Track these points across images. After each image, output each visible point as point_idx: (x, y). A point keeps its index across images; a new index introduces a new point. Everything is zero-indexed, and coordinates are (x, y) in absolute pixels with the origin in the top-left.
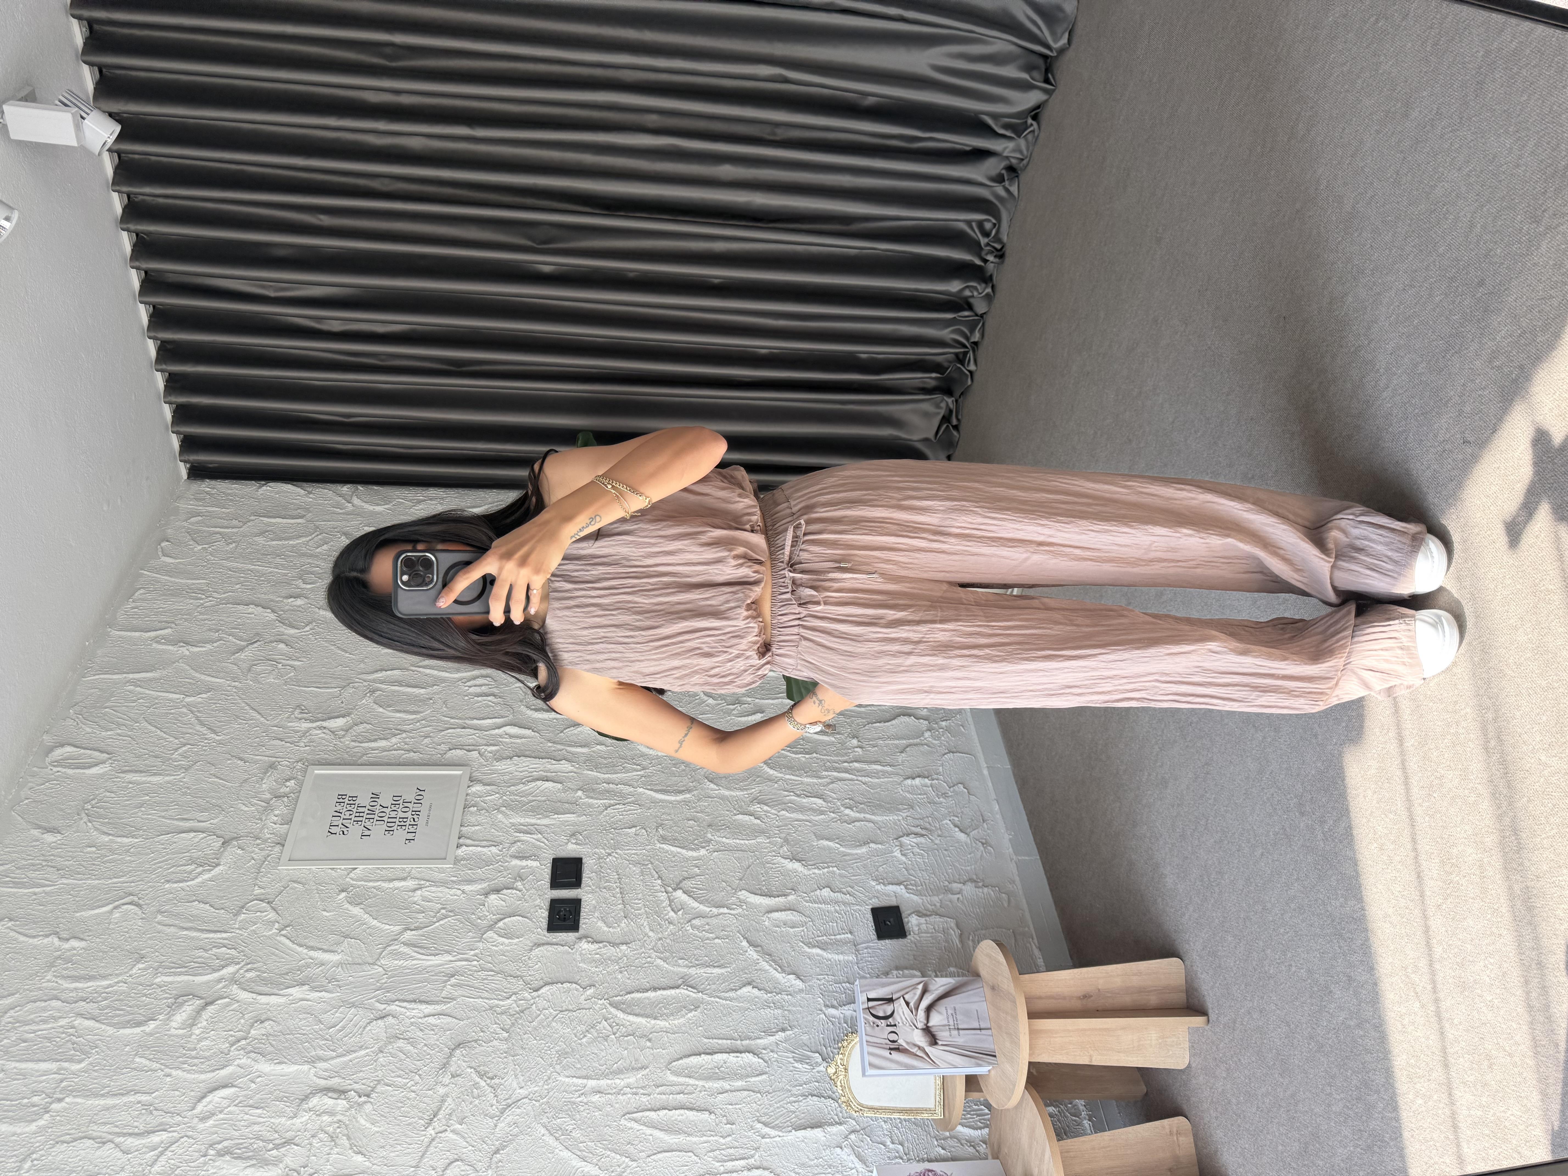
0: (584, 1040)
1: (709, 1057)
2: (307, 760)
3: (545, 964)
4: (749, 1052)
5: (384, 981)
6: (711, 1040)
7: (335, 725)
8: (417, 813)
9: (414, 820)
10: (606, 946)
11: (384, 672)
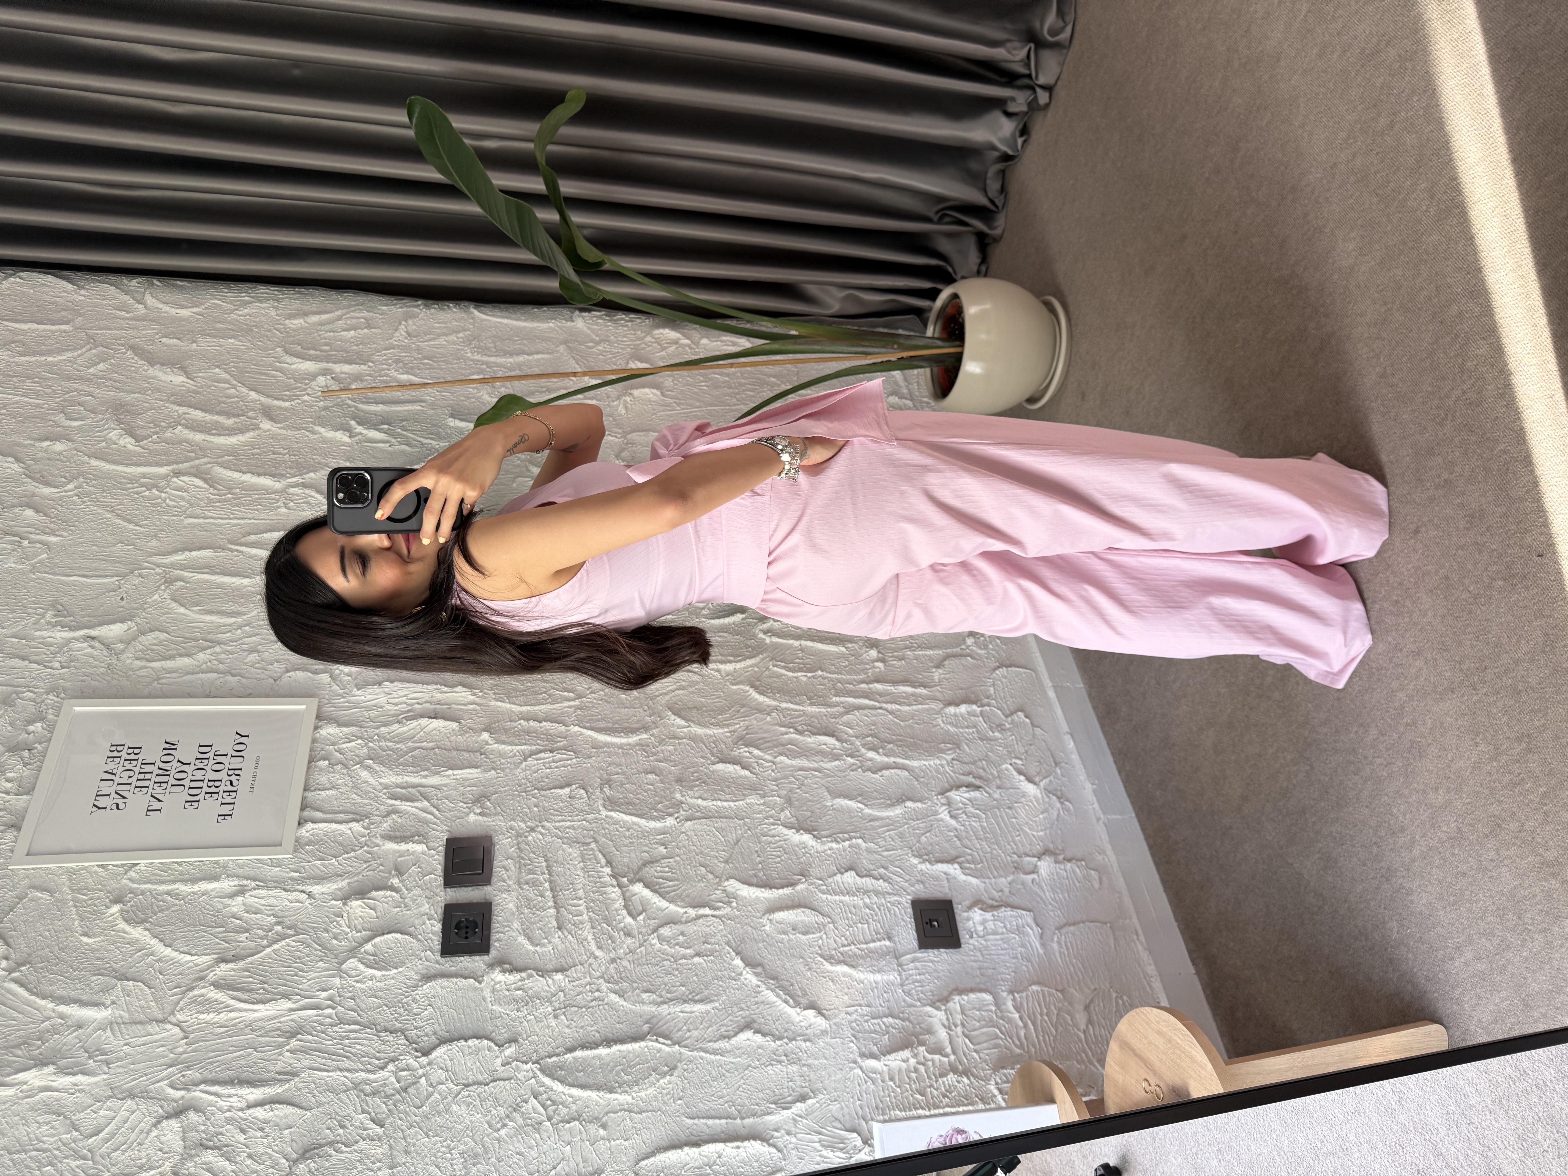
0: (503, 1132)
1: (695, 1150)
2: (65, 690)
3: (439, 1009)
4: (755, 1138)
5: (181, 1050)
6: (696, 1121)
7: (111, 634)
8: (237, 772)
9: (231, 784)
10: (531, 976)
11: (187, 553)
